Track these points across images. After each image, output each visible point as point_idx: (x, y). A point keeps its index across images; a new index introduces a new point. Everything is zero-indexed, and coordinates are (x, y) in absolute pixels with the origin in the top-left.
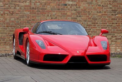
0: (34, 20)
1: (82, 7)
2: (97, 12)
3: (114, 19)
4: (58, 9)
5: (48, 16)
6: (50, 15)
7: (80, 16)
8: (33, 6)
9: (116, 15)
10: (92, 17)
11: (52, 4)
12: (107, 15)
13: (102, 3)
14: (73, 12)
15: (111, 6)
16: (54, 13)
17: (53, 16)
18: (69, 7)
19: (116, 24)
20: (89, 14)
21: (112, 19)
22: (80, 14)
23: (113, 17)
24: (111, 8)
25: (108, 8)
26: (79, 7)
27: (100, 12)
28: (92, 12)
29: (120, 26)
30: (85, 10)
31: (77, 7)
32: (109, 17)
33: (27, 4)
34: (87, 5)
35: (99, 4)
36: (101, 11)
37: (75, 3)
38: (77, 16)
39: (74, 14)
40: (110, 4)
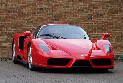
0: (10, 24)
1: (58, 11)
2: (73, 16)
3: (90, 23)
4: (34, 13)
5: (24, 19)
6: (25, 19)
7: (56, 20)
8: (8, 9)
9: (91, 19)
10: (68, 21)
11: (28, 8)
12: (83, 19)
13: (78, 7)
14: (50, 16)
15: (87, 11)
16: (30, 17)
17: (29, 20)
18: (45, 11)
19: (92, 28)
20: (66, 18)
21: (88, 23)
22: (56, 18)
23: (89, 21)
24: (87, 12)
25: (84, 12)
26: (56, 11)
27: (76, 16)
28: (68, 16)
29: (96, 30)
30: (61, 14)
31: (53, 11)
32: (86, 21)
33: (3, 7)
34: (63, 9)
35: (76, 8)
36: (78, 16)
37: (51, 7)
38: (53, 20)
39: (50, 18)
40: (86, 8)
